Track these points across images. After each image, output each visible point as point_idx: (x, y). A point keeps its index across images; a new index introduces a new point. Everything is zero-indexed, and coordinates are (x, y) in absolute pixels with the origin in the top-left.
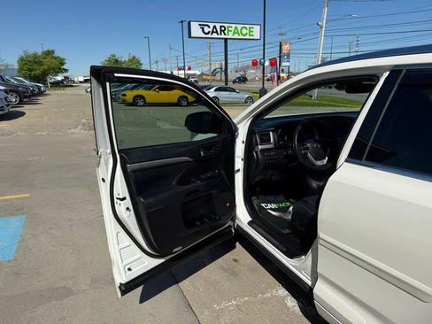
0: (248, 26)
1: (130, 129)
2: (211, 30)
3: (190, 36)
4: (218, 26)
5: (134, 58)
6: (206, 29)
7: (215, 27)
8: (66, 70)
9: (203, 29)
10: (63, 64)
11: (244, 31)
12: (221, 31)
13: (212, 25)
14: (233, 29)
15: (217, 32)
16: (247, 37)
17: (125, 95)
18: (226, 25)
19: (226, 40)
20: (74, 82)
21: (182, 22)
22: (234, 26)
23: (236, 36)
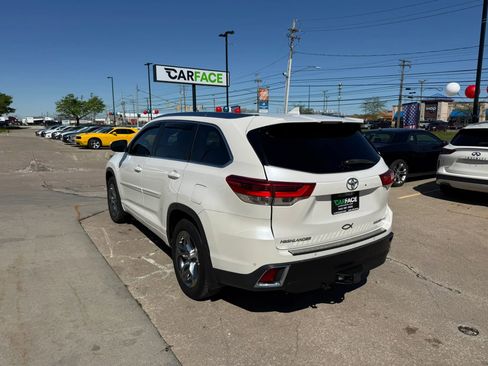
0: (216, 73)
1: (81, 170)
2: (178, 74)
3: (155, 80)
4: (185, 71)
5: (96, 99)
6: (173, 74)
7: (182, 72)
8: (12, 110)
9: (169, 73)
10: (9, 103)
11: (213, 78)
12: (188, 76)
13: (178, 70)
14: (201, 75)
15: (184, 77)
16: (216, 83)
17: (79, 138)
18: (193, 71)
19: (194, 85)
20: (21, 124)
21: (148, 64)
22: (202, 72)
23: (204, 82)
